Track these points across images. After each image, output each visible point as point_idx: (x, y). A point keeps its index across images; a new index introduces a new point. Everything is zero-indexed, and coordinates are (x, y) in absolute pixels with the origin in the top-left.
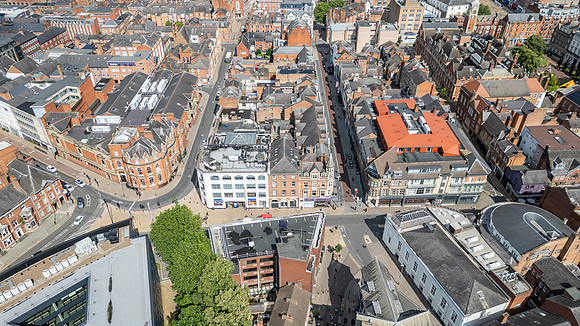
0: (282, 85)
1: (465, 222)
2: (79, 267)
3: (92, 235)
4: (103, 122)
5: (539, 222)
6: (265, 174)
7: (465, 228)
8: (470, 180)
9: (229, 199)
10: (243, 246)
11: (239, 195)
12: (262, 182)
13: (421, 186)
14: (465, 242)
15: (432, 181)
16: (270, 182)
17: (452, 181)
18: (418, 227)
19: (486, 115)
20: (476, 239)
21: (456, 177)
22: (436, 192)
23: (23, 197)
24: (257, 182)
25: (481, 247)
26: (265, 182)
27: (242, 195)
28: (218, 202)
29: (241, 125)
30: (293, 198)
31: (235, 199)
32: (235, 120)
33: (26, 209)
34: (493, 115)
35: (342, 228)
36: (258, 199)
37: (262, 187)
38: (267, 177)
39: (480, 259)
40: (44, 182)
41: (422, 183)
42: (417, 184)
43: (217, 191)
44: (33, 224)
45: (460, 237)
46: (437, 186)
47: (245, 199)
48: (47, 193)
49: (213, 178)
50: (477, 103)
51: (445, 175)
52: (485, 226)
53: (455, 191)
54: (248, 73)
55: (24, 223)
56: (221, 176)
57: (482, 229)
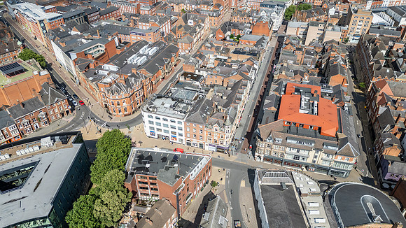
0: (232, 61)
1: (316, 189)
2: (37, 153)
3: (52, 136)
4: (107, 68)
5: (375, 205)
6: (182, 121)
7: (314, 194)
8: (339, 158)
9: (159, 133)
10: (143, 165)
11: (165, 131)
12: (180, 126)
13: (297, 154)
14: (307, 205)
15: (306, 153)
16: (186, 127)
17: (324, 156)
18: (276, 184)
19: (382, 110)
20: (317, 205)
21: (328, 153)
22: (309, 161)
23: (43, 106)
24: (176, 125)
25: (318, 212)
26: (182, 126)
27: (167, 132)
28: (152, 133)
29: (190, 85)
30: (201, 142)
31: (163, 133)
32: (188, 81)
33: (42, 113)
34: (388, 111)
35: (228, 171)
36: (178, 137)
37: (180, 129)
38: (183, 123)
39: (312, 221)
40: (57, 99)
41: (298, 151)
42: (294, 151)
43: (152, 125)
44: (45, 123)
45: (305, 200)
46: (310, 156)
47: (170, 135)
48: (58, 106)
49: (149, 116)
50: (379, 98)
51: (318, 150)
52: (330, 196)
53: (327, 165)
54: (213, 50)
55: (40, 121)
56: (154, 116)
57: (327, 198)
